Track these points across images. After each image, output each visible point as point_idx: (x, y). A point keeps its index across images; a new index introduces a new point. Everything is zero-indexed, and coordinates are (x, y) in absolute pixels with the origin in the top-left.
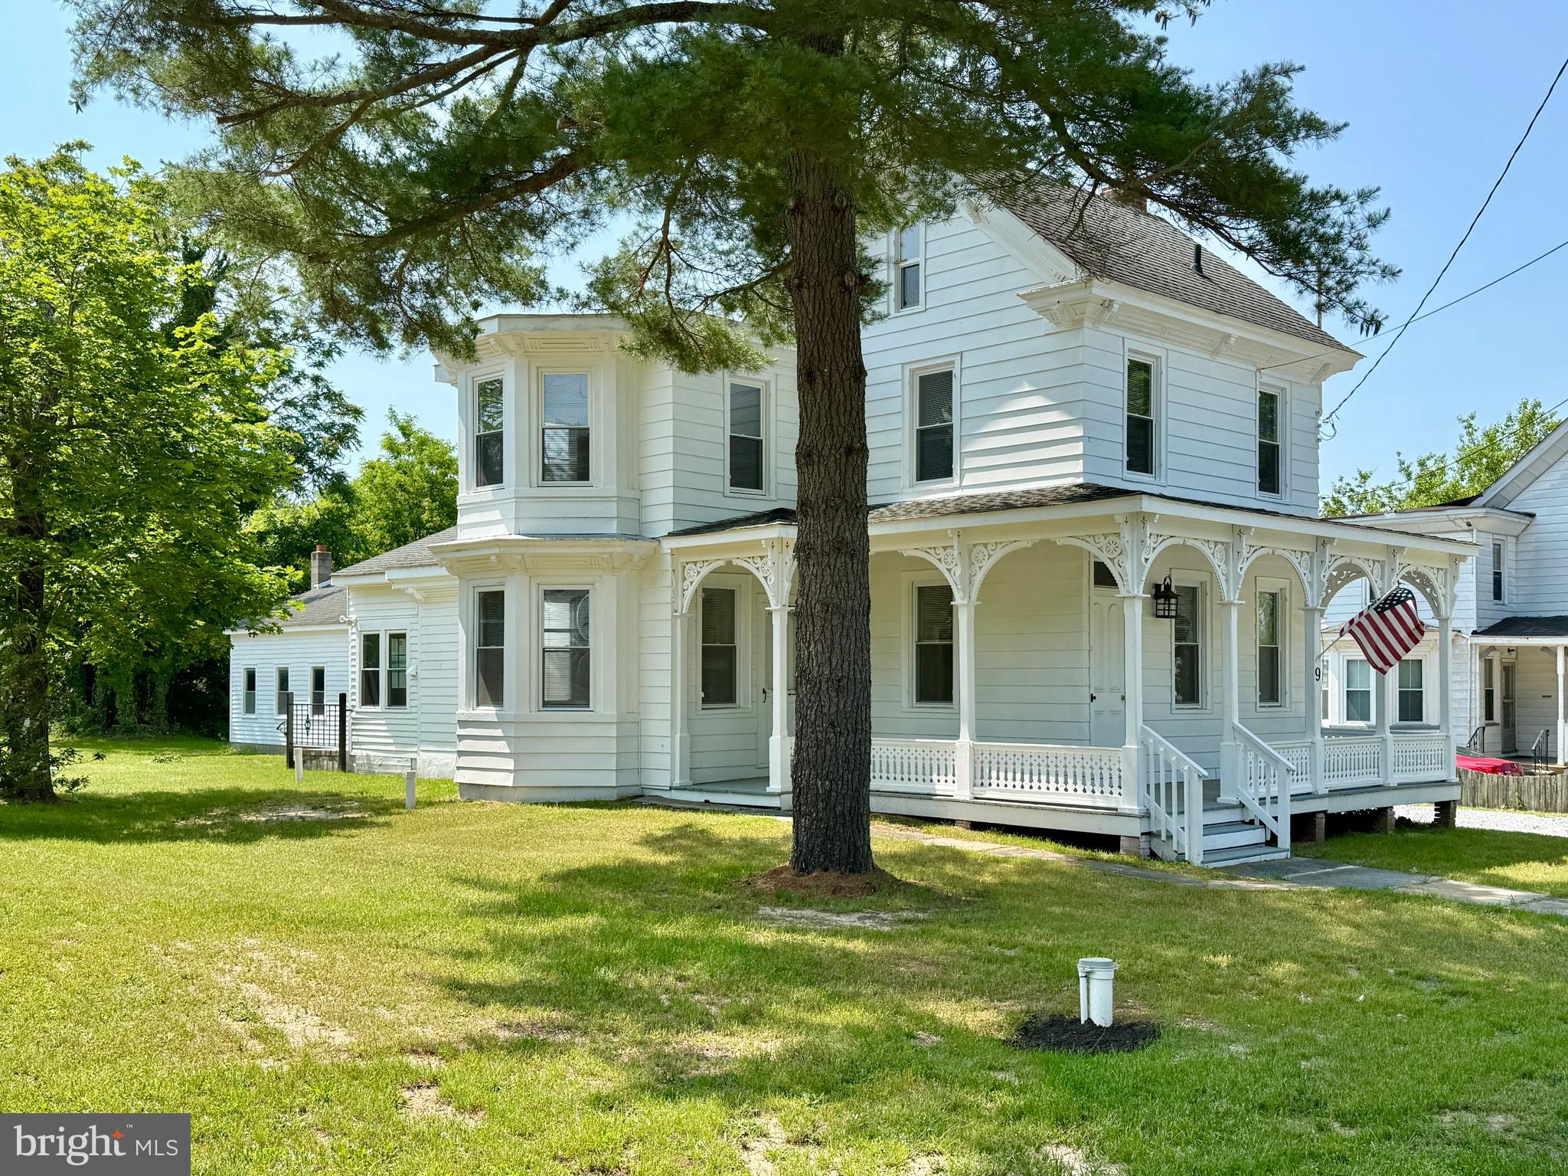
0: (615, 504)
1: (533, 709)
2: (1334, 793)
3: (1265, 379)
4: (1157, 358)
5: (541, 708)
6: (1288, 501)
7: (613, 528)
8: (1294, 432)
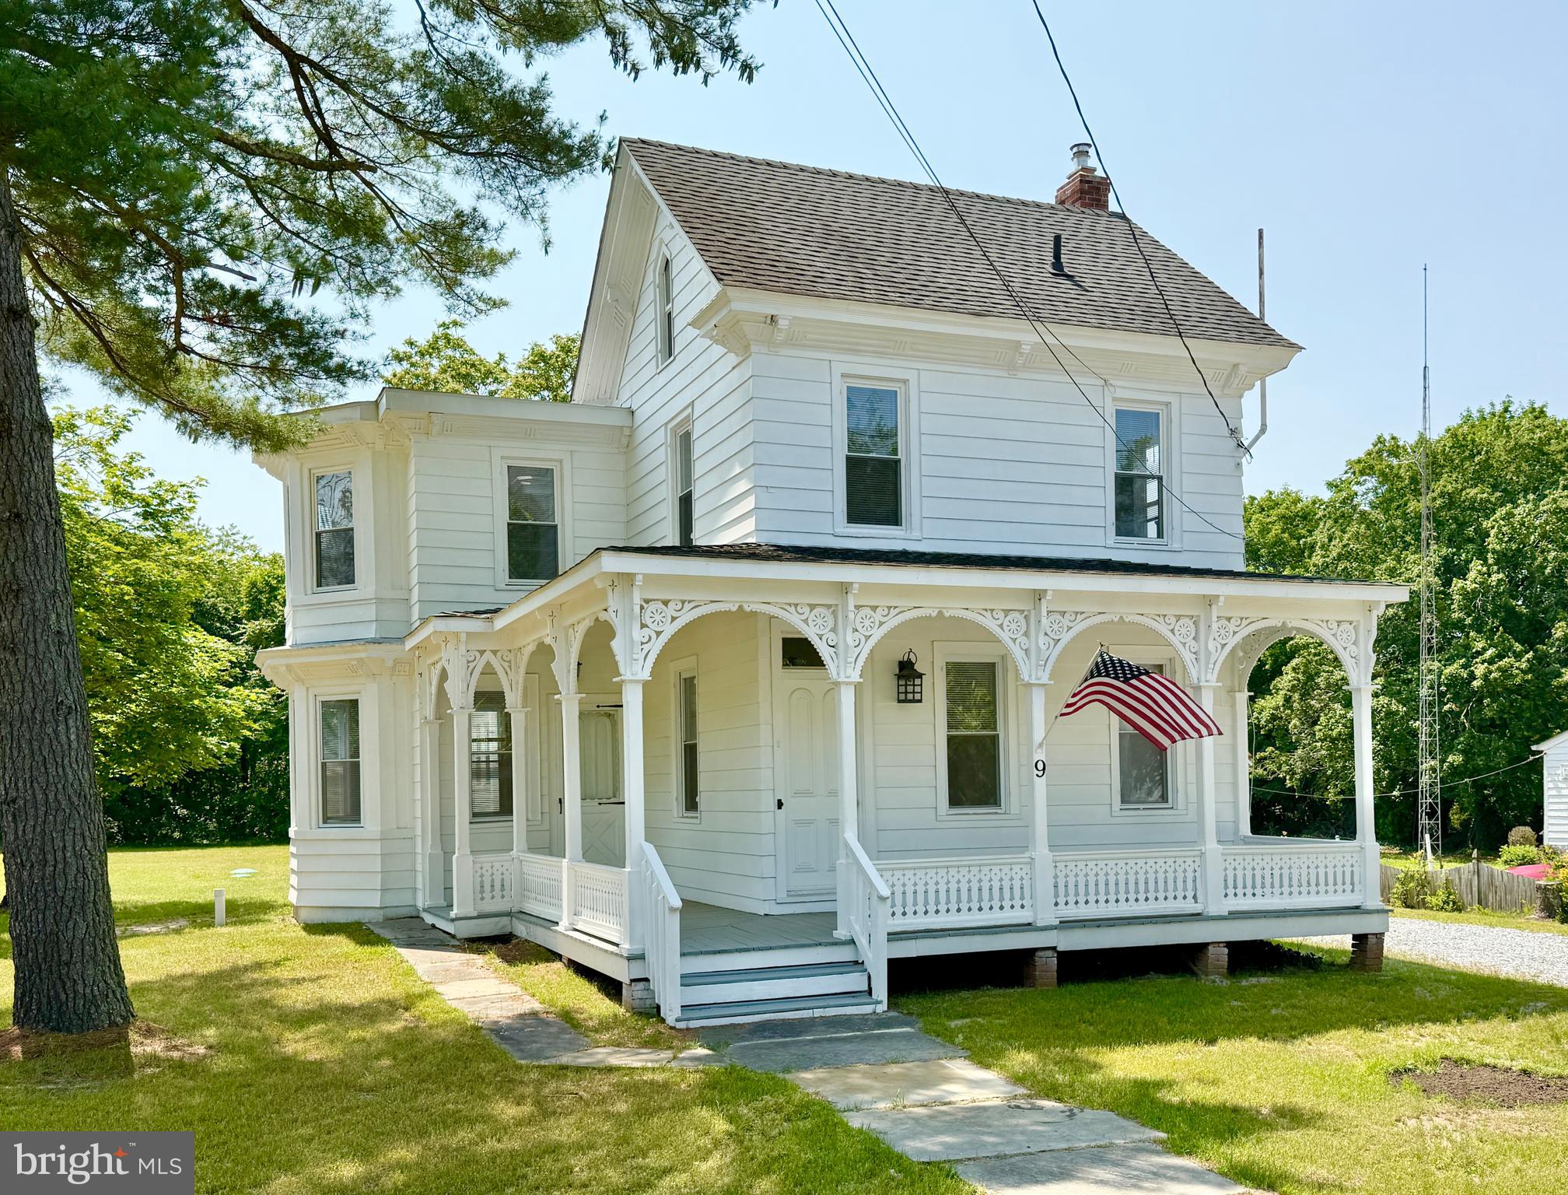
0: (374, 606)
1: (314, 826)
2: (1066, 924)
3: (1120, 393)
4: (905, 382)
5: (321, 825)
6: (1176, 546)
7: (371, 632)
8: (1184, 457)
